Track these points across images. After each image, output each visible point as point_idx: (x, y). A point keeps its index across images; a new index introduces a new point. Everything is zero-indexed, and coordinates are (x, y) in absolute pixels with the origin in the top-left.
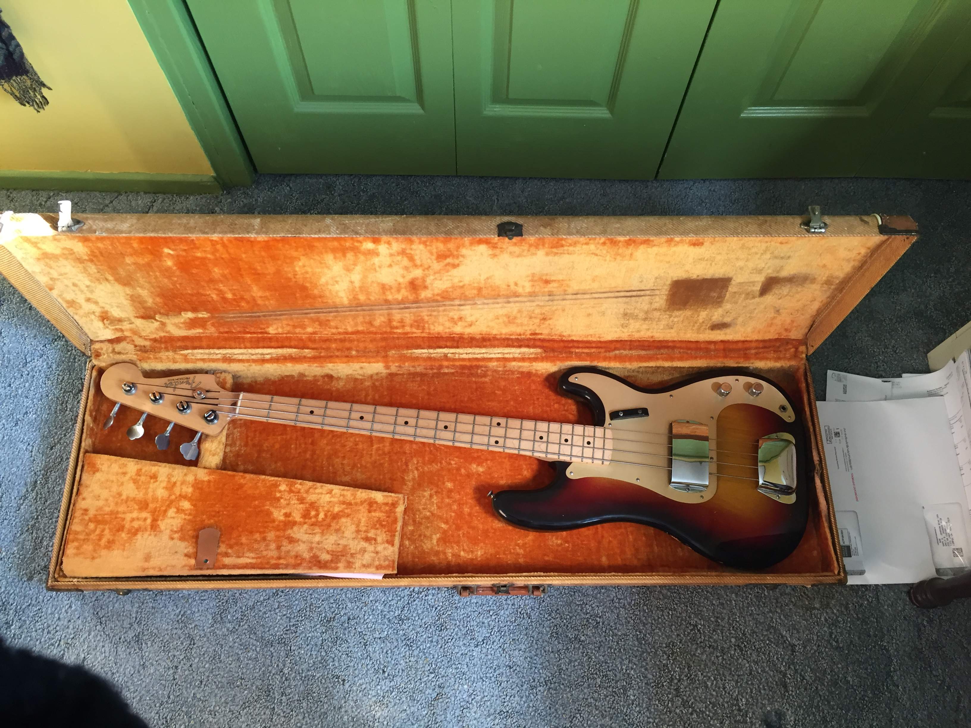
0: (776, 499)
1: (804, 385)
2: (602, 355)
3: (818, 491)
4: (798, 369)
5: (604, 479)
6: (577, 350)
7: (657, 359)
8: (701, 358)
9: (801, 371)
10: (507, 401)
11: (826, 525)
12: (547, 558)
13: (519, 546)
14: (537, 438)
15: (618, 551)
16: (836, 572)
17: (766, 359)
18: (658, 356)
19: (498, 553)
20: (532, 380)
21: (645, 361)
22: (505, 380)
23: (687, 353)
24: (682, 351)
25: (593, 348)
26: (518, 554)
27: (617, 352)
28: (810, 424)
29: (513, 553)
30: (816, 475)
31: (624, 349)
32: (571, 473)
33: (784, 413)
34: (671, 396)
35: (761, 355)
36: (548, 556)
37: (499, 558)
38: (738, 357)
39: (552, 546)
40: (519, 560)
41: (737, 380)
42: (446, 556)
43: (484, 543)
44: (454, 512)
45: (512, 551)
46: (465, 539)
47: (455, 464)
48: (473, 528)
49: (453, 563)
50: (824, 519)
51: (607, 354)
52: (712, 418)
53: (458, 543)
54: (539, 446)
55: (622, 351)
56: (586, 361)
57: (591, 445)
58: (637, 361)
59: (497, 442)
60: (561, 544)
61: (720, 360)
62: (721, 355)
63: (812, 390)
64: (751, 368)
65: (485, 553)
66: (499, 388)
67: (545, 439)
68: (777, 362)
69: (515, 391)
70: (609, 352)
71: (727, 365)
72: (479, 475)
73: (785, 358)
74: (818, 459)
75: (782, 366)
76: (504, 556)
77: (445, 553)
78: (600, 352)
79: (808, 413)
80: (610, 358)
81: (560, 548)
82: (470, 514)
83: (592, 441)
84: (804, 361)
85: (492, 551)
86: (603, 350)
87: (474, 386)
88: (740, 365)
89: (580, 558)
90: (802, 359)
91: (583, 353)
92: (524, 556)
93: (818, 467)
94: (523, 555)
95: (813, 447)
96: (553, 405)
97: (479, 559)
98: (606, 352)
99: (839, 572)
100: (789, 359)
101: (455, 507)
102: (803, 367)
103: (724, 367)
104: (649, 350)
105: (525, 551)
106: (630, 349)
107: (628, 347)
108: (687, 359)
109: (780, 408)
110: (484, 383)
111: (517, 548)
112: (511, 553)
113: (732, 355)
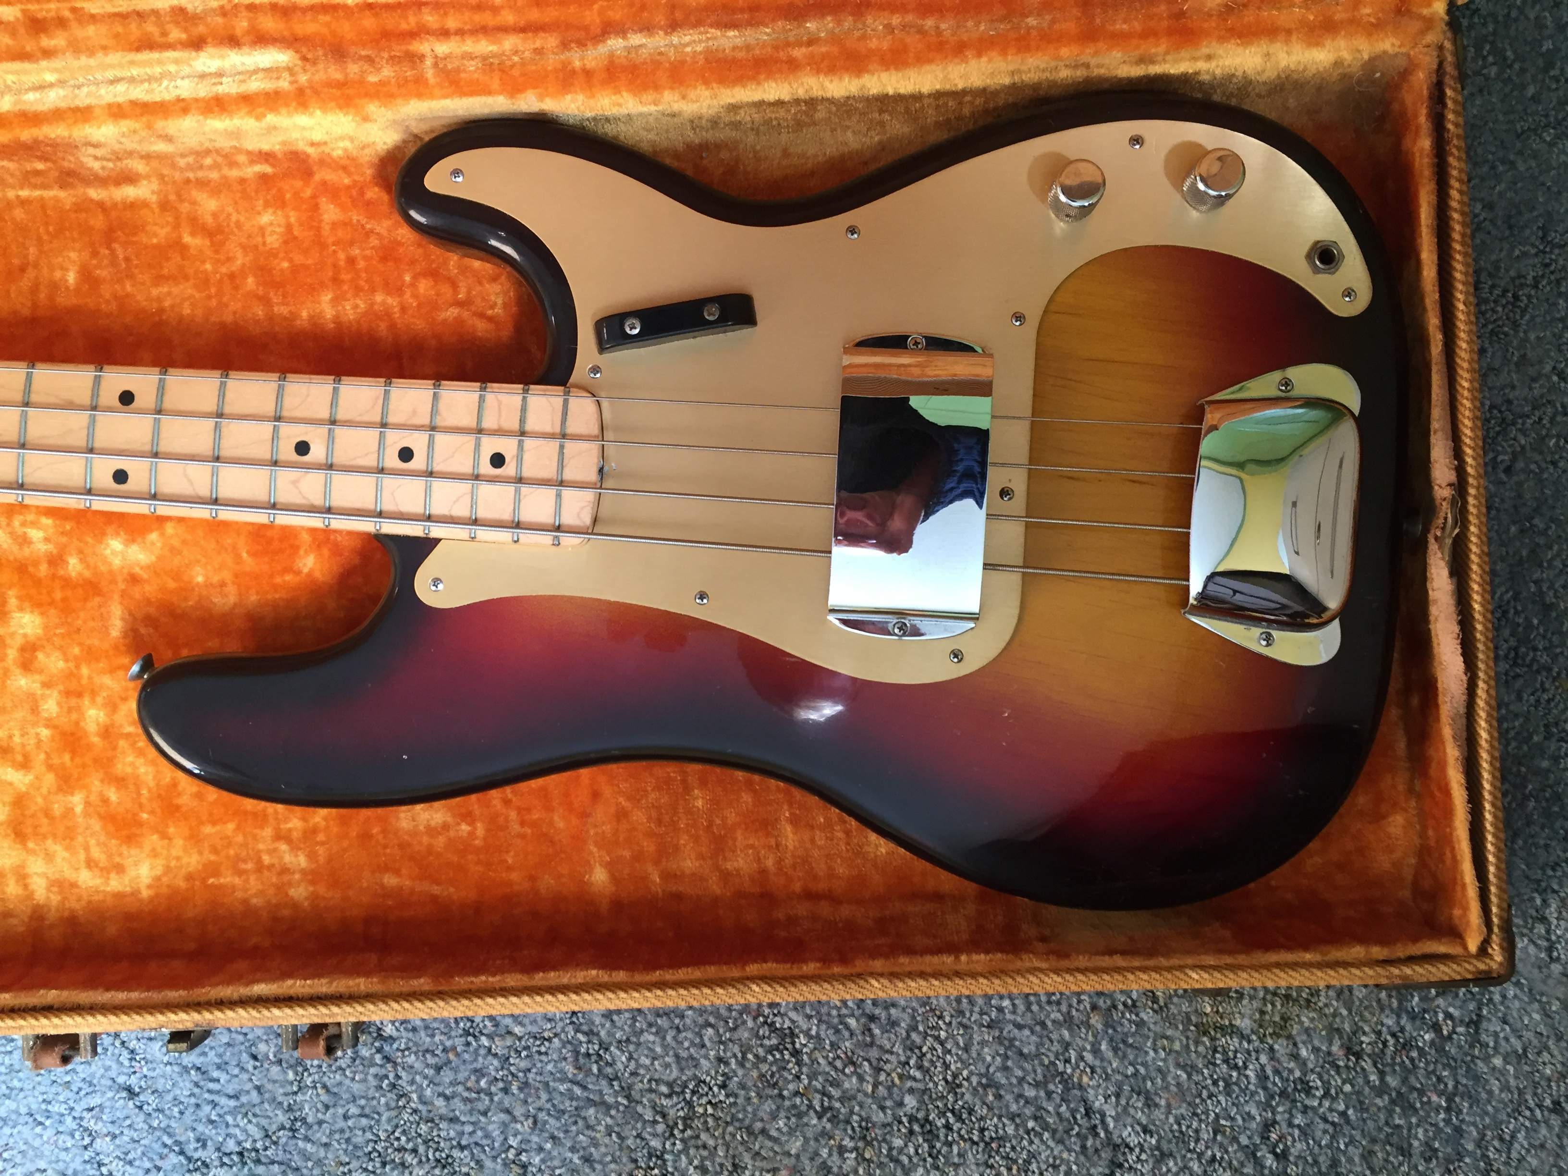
0: (1259, 647)
1: (1425, 143)
2: (552, 61)
3: (1434, 610)
4: (1405, 74)
5: (570, 599)
6: (442, 48)
7: (793, 66)
8: (982, 46)
9: (1421, 79)
10: (232, 276)
11: (1452, 753)
12: (390, 880)
13: (288, 840)
14: (287, 452)
15: (649, 846)
16: (1473, 946)
17: (1272, 32)
18: (798, 53)
19: (213, 869)
20: (324, 183)
21: (740, 80)
22: (215, 189)
23: (921, 31)
24: (896, 20)
25: (504, 29)
26: (285, 870)
27: (615, 44)
28: (1433, 321)
29: (270, 867)
30: (1433, 546)
31: (647, 29)
32: (436, 581)
33: (1324, 279)
34: (852, 230)
35: (1249, 16)
36: (397, 872)
37: (220, 887)
38: (1148, 34)
39: (414, 833)
40: (292, 892)
41: (1137, 140)
42: (26, 886)
43: (164, 836)
44: (49, 723)
45: (266, 859)
46: (96, 825)
47: (47, 540)
48: (120, 782)
49: (52, 916)
50: (1447, 732)
51: (577, 59)
52: (1019, 317)
53: (68, 836)
54: (295, 483)
55: (636, 39)
56: (488, 92)
57: (509, 469)
58: (706, 83)
59: (120, 476)
60: (446, 827)
61: (1064, 52)
62: (1070, 26)
63: (1456, 165)
64: (1205, 78)
65: (168, 869)
66: (197, 225)
67: (317, 452)
68: (1317, 44)
69: (262, 230)
70: (581, 44)
71: (1096, 72)
72: (134, 579)
73: (1354, 25)
74: (1452, 477)
75: (1338, 63)
76: (237, 881)
77: (22, 877)
78: (539, 51)
79: (1429, 273)
80: (588, 73)
81: (440, 842)
82: (107, 732)
83: (510, 455)
84: (1437, 35)
85: (193, 861)
86: (551, 41)
87: (98, 222)
88: (1155, 69)
89: (515, 876)
90: (1429, 23)
91: (470, 57)
92: (312, 876)
93: (1445, 511)
94: (304, 872)
95: (1435, 425)
96: (413, 285)
97: (145, 893)
98: (565, 45)
99: (1486, 943)
100: (1375, 28)
101: (51, 706)
102: (1427, 61)
103: (1088, 81)
104: (752, 23)
105: (312, 856)
106: (673, 26)
107: (660, 18)
108: (921, 60)
109: (1309, 257)
110: (133, 206)
111: (283, 847)
112: (260, 867)
113: (1121, 26)
